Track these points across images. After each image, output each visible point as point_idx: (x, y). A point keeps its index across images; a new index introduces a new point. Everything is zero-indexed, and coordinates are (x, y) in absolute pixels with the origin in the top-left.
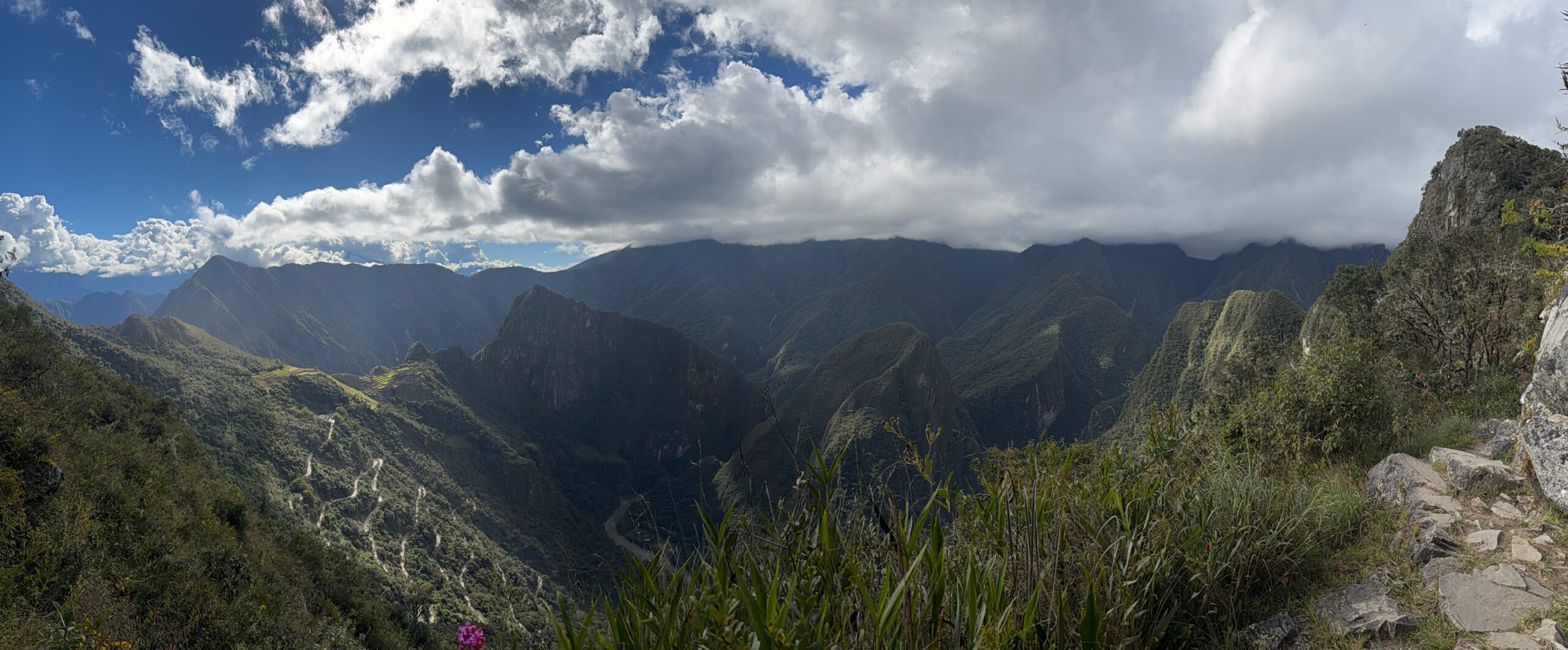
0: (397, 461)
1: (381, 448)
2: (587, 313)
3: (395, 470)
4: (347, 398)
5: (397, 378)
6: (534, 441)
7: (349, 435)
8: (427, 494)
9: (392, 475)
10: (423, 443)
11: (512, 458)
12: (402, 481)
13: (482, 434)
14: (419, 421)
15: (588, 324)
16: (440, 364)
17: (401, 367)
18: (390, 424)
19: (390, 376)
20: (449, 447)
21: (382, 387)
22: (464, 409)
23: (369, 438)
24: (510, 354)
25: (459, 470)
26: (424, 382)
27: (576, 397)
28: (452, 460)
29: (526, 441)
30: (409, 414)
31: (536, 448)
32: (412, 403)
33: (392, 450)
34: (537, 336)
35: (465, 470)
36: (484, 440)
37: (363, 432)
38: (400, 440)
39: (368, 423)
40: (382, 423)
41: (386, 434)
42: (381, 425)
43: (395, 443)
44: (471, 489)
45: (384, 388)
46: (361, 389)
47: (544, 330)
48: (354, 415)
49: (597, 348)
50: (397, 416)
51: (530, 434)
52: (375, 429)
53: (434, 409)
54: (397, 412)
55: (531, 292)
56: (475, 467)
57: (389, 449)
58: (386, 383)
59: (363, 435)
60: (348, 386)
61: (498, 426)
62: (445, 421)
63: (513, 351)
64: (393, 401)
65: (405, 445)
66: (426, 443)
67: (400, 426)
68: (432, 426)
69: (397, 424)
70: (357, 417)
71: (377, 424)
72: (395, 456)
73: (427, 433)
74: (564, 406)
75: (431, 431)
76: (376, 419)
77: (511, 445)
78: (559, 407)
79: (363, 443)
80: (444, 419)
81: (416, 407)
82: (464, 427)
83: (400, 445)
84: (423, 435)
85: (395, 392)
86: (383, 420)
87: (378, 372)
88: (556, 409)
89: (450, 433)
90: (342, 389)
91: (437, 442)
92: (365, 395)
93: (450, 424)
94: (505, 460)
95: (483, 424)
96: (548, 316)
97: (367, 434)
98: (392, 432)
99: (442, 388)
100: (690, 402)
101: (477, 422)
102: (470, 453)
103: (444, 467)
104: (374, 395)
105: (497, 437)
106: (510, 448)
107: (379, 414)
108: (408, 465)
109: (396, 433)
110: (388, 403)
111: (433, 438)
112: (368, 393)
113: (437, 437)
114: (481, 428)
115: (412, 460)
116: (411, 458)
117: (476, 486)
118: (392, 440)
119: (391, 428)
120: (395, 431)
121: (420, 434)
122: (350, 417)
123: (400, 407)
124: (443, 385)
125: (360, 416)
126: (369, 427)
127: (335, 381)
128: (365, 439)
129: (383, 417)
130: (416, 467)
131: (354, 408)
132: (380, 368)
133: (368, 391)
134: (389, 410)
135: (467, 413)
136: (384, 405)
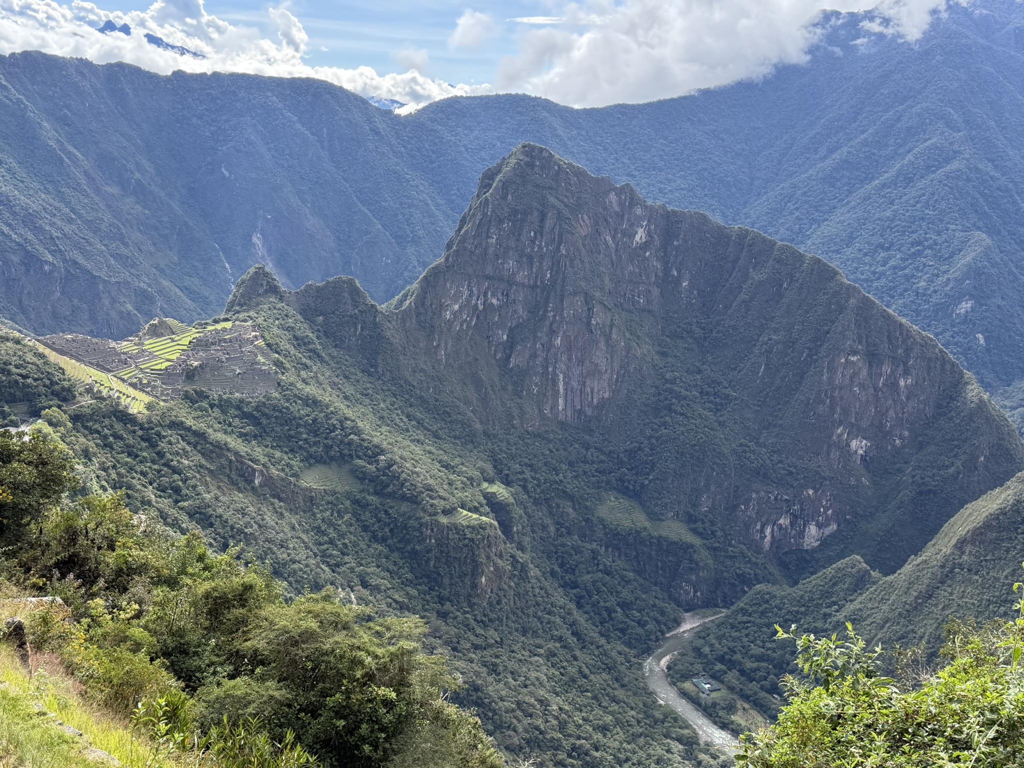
0: (185, 517)
1: (150, 493)
2: (639, 211)
4: (69, 390)
5: (196, 345)
6: (507, 482)
10: (250, 482)
11: (446, 512)
13: (382, 464)
14: (244, 436)
15: (640, 236)
16: (308, 313)
17: (216, 322)
18: (173, 443)
19: (186, 341)
20: (310, 490)
21: (163, 366)
22: (349, 413)
23: (118, 474)
24: (464, 297)
25: (327, 535)
26: (264, 354)
27: (606, 395)
28: (314, 515)
29: (485, 480)
30: (220, 423)
31: (507, 495)
32: (228, 401)
33: (175, 497)
34: (524, 259)
35: (342, 536)
36: (388, 475)
37: (104, 463)
38: (195, 477)
39: (121, 444)
40: (156, 442)
41: (165, 465)
42: (153, 445)
43: (180, 483)
44: (352, 570)
45: (166, 369)
46: (109, 371)
47: (540, 247)
48: (86, 428)
49: (656, 292)
50: (194, 428)
51: (495, 467)
52: (137, 456)
53: (281, 411)
54: (194, 418)
55: (513, 161)
56: (365, 528)
57: (170, 497)
58: (174, 357)
59: (105, 470)
60: (73, 361)
61: (428, 448)
62: (305, 436)
63: (472, 291)
64: (187, 397)
65: (206, 485)
66: (256, 482)
67: (199, 448)
68: (272, 447)
69: (189, 443)
70: (92, 431)
71: (144, 444)
72: (182, 509)
73: (258, 460)
74: (580, 412)
75: (270, 457)
76: (140, 433)
77: (446, 487)
78: (569, 414)
79: (104, 483)
80: (301, 433)
81: (238, 408)
82: (346, 452)
83: (194, 487)
84: (249, 466)
85: (194, 375)
86: (158, 434)
87: (155, 332)
88: (561, 417)
89: (312, 460)
90: (60, 368)
91: (283, 479)
92: (119, 382)
93: (315, 443)
94: (430, 515)
95: (389, 444)
96: (550, 214)
97: (114, 467)
98: (178, 462)
99: (306, 367)
100: (839, 431)
101: (376, 441)
102: (356, 502)
103: (293, 528)
104: (141, 383)
105: (417, 470)
106: (442, 493)
107: (150, 422)
108: (211, 525)
109: (186, 462)
110: (172, 399)
111: (274, 471)
112: (126, 377)
113: (283, 470)
114: (382, 452)
115: (220, 516)
116: (220, 511)
117: (361, 565)
118: (176, 477)
119: (178, 454)
120: (187, 458)
121: (242, 463)
122: (74, 432)
123: (201, 409)
124: (309, 362)
125: (100, 429)
126: (123, 452)
127: (47, 351)
128: (109, 475)
129: (159, 429)
130: (229, 528)
131: (89, 411)
132: (162, 323)
133: (125, 374)
134: (174, 413)
135: (353, 421)
136: (162, 403)
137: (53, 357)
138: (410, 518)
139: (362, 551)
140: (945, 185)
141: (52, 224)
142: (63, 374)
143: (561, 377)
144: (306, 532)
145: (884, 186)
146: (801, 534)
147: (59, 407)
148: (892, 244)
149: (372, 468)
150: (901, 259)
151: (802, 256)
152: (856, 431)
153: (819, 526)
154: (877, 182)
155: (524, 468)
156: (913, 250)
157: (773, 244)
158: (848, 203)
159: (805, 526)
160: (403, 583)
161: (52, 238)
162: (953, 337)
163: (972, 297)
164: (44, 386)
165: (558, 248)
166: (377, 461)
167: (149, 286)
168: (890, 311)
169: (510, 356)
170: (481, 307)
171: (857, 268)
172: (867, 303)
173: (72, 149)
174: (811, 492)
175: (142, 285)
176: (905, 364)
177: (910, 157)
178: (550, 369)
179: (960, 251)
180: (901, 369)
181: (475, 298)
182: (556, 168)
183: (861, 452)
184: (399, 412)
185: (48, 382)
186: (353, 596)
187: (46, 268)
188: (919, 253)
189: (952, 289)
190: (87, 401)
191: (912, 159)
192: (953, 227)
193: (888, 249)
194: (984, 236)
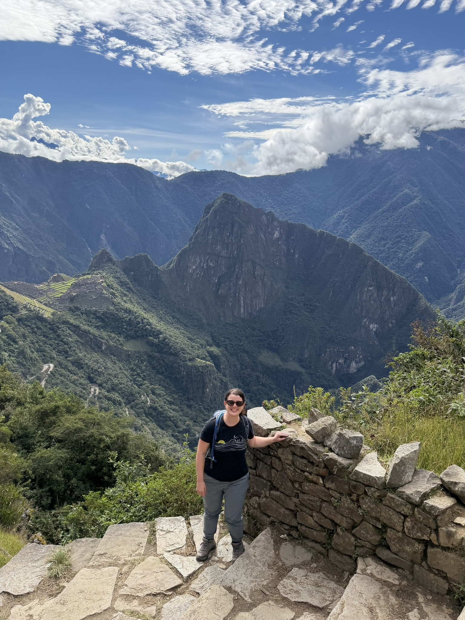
0: (70, 365)
1: (54, 354)
2: (276, 223)
3: (68, 373)
4: (16, 307)
5: (74, 286)
6: (218, 346)
7: (16, 342)
8: (99, 393)
9: (62, 378)
10: (100, 348)
11: (190, 360)
12: (73, 383)
13: (161, 339)
14: (97, 327)
15: (276, 234)
16: (126, 271)
17: (84, 275)
18: (64, 331)
19: (70, 284)
20: (128, 351)
21: (59, 296)
22: (146, 316)
23: (39, 345)
24: (198, 263)
25: (136, 371)
26: (106, 290)
27: (262, 306)
28: (130, 362)
29: (208, 345)
30: (86, 321)
31: (218, 352)
32: (90, 311)
33: (65, 355)
34: (225, 246)
35: (143, 372)
36: (164, 344)
37: (32, 340)
38: (75, 346)
39: (40, 331)
40: (56, 330)
41: (61, 341)
42: (55, 332)
43: (68, 349)
44: (148, 387)
45: (61, 297)
46: (34, 298)
47: (232, 240)
48: (24, 324)
49: (284, 260)
50: (74, 324)
51: (213, 339)
52: (47, 337)
53: (114, 315)
54: (74, 319)
55: (219, 201)
56: (154, 368)
57: (63, 355)
58: (64, 291)
59: (33, 343)
60: (18, 294)
61: (182, 331)
62: (125, 327)
63: (201, 260)
64: (70, 309)
65: (80, 350)
66: (103, 348)
67: (76, 333)
68: (110, 332)
69: (72, 331)
70: (27, 326)
71: (51, 332)
72: (69, 361)
73: (104, 338)
74: (251, 314)
75: (109, 336)
76: (49, 326)
77: (190, 348)
78: (246, 315)
79: (33, 350)
80: (124, 325)
81: (94, 314)
82: (145, 333)
83: (74, 351)
84: (100, 341)
85: (73, 300)
86: (58, 327)
87: (56, 280)
88: (242, 316)
89: (129, 337)
90: (12, 297)
91: (115, 347)
92: (39, 303)
93: (130, 330)
94: (183, 361)
95: (164, 329)
96: (236, 225)
97: (37, 342)
98: (67, 339)
99: (126, 295)
100: (365, 321)
101: (158, 328)
102: (149, 356)
103: (121, 369)
104: (49, 303)
105: (177, 341)
106: (188, 351)
107: (53, 321)
108: (83, 368)
109: (71, 339)
110: (64, 310)
111: (111, 343)
112: (42, 301)
113: (115, 342)
114: (161, 333)
115: (87, 364)
116: (86, 361)
117: (152, 385)
118: (66, 346)
119: (67, 336)
120: (71, 338)
121: (97, 339)
122: (18, 326)
123: (77, 315)
124: (127, 293)
125: (30, 325)
126: (41, 335)
127: (5, 290)
128: (35, 346)
129: (58, 324)
130: (91, 369)
131: (25, 317)
132: (58, 276)
133: (42, 299)
134: (65, 317)
135: (148, 319)
136: (59, 313)
137: (8, 292)
138: (174, 363)
139: (152, 378)
140: (410, 211)
141: (8, 231)
142: (13, 300)
143: (242, 298)
144: (127, 370)
145: (384, 211)
146: (349, 366)
147: (11, 315)
148: (387, 237)
149: (156, 341)
150: (392, 244)
151: (348, 243)
152: (372, 320)
153: (357, 363)
154: (381, 210)
155: (226, 340)
156: (396, 240)
157: (335, 237)
158: (368, 219)
159: (350, 363)
160: (171, 392)
161: (8, 237)
162: (414, 278)
163: (422, 260)
164: (4, 305)
165: (240, 240)
166: (159, 338)
167: (53, 259)
168: (387, 267)
169: (219, 289)
170: (205, 267)
171: (372, 248)
172: (376, 264)
173: (16, 196)
174: (353, 348)
175: (50, 258)
176: (393, 290)
177: (395, 199)
178: (237, 295)
179: (417, 240)
180: (391, 293)
181: (202, 263)
182: (238, 204)
183: (374, 330)
184: (169, 315)
185: (6, 304)
186: (148, 399)
187: (5, 251)
188: (399, 241)
189: (414, 257)
190: (24, 312)
191: (396, 199)
192: (414, 230)
193: (386, 240)
194: (428, 233)
